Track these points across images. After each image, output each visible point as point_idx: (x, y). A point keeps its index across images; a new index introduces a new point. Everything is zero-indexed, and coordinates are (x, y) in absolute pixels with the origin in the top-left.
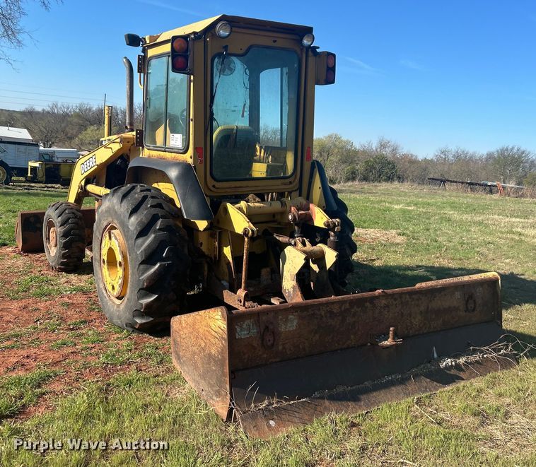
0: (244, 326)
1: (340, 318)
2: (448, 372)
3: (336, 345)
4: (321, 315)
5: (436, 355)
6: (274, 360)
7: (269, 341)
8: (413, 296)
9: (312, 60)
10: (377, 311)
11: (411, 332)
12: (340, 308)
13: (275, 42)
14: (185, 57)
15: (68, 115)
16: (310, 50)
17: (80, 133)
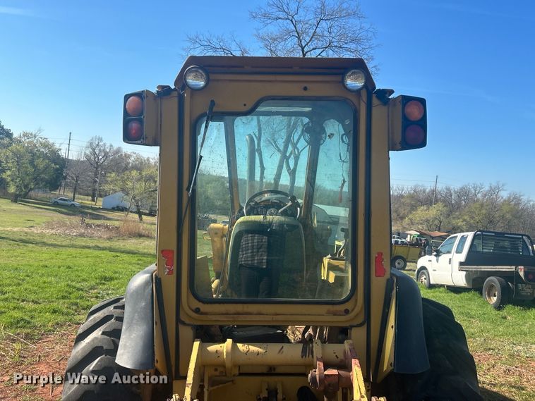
9: (379, 112)
13: (305, 89)
14: (141, 121)
15: (402, 196)
16: (374, 95)
17: (411, 213)
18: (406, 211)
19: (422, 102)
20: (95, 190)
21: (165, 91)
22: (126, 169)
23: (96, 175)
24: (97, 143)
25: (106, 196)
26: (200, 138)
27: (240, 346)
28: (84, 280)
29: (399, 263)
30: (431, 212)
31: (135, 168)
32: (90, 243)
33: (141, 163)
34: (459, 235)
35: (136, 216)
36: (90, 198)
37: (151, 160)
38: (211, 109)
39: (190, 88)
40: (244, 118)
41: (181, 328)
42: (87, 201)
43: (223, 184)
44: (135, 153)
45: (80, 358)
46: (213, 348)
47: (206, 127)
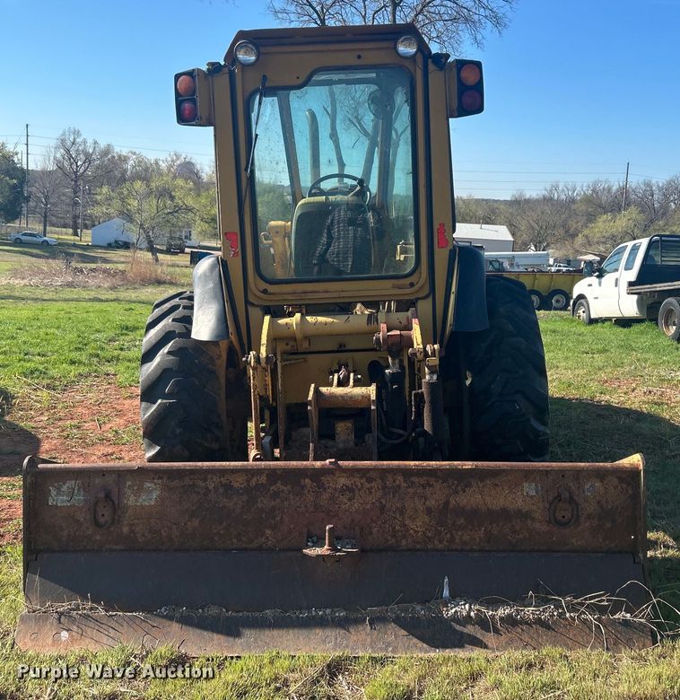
0: (64, 488)
1: (245, 497)
2: (458, 628)
3: (235, 541)
4: (207, 488)
5: (446, 593)
6: (115, 547)
7: (103, 515)
8: (413, 479)
10: (326, 496)
11: (404, 542)
12: (248, 481)
13: (359, 57)
14: (194, 101)
15: (573, 201)
16: (430, 61)
17: (587, 227)
18: (580, 225)
19: (478, 65)
20: (76, 217)
21: (215, 68)
22: (123, 179)
23: (75, 192)
24: (72, 139)
25: (94, 226)
26: (254, 116)
27: (308, 318)
28: (98, 331)
29: (558, 301)
30: (618, 222)
31: (136, 177)
32: (85, 295)
33: (146, 170)
34: (630, 244)
35: (149, 255)
36: (70, 231)
37: (161, 163)
38: (263, 85)
39: (241, 63)
40: (298, 92)
41: (250, 308)
42: (67, 236)
43: (282, 196)
44: (134, 154)
45: (154, 342)
46: (282, 321)
47: (260, 104)
